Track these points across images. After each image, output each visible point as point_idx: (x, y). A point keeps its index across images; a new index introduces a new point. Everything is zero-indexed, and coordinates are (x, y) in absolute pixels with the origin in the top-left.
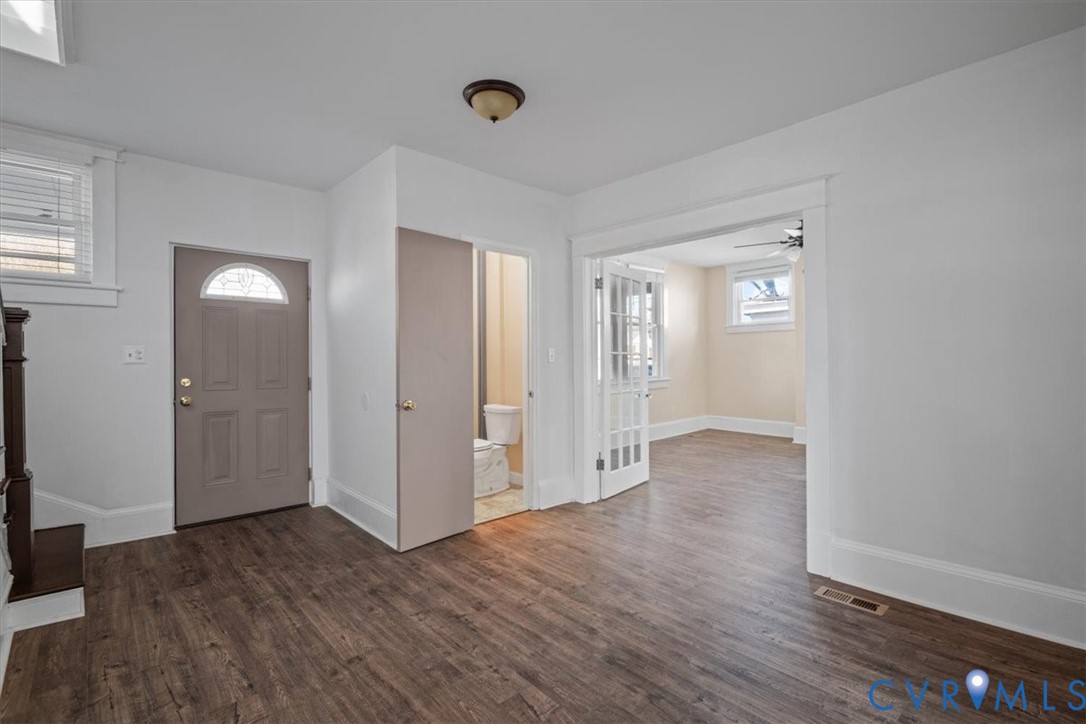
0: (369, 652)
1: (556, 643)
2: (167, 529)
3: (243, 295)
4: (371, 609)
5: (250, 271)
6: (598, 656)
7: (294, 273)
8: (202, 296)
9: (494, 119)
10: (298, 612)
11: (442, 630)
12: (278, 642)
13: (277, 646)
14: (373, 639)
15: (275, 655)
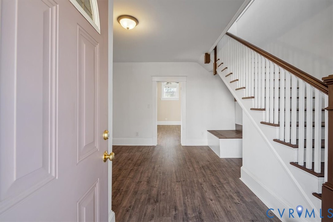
12: (193, 194)
13: (194, 192)
14: (171, 185)
15: (195, 190)
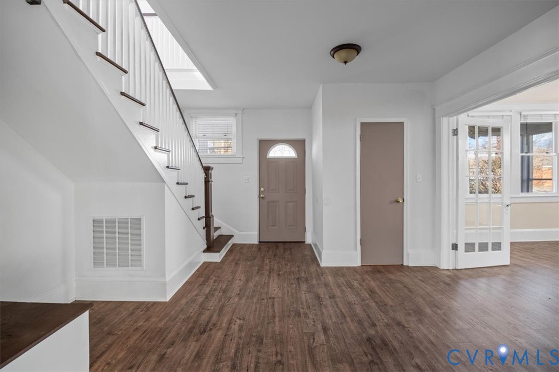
0: (278, 297)
1: (350, 323)
2: (256, 242)
3: (281, 156)
4: (292, 284)
5: (283, 146)
6: (364, 335)
7: (300, 145)
8: (267, 157)
9: (345, 62)
10: (270, 277)
11: (309, 300)
